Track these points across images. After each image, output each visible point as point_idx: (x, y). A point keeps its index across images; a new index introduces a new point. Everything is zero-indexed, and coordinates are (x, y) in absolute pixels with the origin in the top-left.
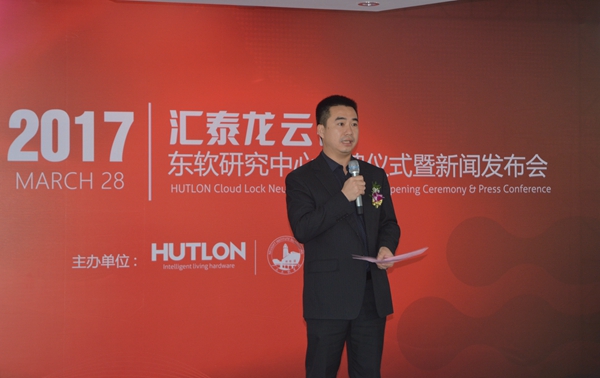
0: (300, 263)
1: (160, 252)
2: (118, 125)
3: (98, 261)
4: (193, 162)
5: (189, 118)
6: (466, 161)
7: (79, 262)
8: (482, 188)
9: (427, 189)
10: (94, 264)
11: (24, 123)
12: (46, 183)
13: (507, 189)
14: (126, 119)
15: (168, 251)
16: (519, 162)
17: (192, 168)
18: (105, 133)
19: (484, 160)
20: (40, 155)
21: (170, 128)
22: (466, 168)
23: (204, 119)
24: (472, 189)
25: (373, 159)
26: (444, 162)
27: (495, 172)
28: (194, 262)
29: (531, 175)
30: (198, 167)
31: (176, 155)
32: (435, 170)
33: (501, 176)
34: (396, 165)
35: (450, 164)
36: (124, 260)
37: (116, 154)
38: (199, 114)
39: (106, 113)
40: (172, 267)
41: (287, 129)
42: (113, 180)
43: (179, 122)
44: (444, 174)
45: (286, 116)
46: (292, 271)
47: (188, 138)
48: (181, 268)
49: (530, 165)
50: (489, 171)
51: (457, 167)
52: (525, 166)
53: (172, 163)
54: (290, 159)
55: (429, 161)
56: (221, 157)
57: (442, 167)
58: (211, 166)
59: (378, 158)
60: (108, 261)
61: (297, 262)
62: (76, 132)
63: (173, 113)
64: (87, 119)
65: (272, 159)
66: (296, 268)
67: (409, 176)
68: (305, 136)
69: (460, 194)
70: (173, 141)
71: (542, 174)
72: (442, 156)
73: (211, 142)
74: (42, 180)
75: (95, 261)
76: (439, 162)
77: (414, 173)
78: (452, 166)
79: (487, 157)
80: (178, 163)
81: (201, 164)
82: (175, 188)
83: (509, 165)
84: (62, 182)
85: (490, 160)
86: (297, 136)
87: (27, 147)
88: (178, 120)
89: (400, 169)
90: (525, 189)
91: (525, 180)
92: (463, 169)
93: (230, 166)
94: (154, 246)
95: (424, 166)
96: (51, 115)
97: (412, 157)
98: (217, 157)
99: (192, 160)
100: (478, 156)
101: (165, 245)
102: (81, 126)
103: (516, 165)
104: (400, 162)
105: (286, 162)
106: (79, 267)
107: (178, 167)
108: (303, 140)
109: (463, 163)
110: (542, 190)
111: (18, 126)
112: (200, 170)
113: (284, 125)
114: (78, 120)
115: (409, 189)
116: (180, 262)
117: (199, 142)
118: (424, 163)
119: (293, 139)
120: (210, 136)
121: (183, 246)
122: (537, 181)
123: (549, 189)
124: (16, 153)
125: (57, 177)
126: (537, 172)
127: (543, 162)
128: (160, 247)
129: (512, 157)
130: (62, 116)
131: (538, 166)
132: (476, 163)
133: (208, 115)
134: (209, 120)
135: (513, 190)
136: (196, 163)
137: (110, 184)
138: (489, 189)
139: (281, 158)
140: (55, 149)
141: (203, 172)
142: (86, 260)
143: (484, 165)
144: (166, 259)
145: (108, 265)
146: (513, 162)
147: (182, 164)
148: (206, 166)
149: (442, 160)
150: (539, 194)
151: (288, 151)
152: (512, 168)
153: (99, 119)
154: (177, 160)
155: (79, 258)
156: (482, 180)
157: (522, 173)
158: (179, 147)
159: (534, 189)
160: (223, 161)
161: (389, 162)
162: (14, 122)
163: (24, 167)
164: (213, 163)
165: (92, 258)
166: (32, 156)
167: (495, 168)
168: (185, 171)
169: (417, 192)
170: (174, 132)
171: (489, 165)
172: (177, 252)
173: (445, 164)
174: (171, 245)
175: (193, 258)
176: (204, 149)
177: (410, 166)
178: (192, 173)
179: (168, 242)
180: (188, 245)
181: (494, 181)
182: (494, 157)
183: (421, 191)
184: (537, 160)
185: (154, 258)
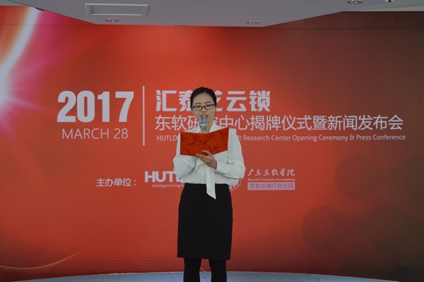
0: (239, 184)
1: (150, 177)
2: (124, 99)
3: (112, 182)
4: (171, 122)
5: (168, 95)
6: (347, 120)
7: (101, 183)
8: (358, 137)
9: (321, 138)
10: (110, 184)
11: (67, 99)
12: (80, 135)
13: (375, 137)
14: (129, 96)
15: (155, 176)
16: (383, 120)
17: (170, 125)
18: (116, 105)
19: (360, 119)
20: (77, 119)
21: (156, 101)
22: (348, 124)
23: (177, 96)
24: (352, 138)
25: (286, 119)
26: (333, 120)
27: (367, 127)
28: (171, 183)
29: (392, 128)
30: (173, 125)
31: (160, 117)
32: (327, 125)
33: (371, 129)
34: (301, 123)
35: (337, 122)
36: (128, 181)
37: (123, 117)
38: (174, 92)
39: (117, 93)
40: (157, 186)
41: (230, 101)
42: (121, 133)
43: (162, 97)
44: (333, 128)
45: (230, 93)
46: (233, 188)
47: (167, 107)
48: (163, 186)
49: (391, 122)
50: (363, 126)
51: (342, 124)
52: (388, 123)
53: (158, 123)
54: (232, 119)
55: (323, 120)
56: (188, 119)
57: (331, 124)
58: (182, 124)
59: (289, 118)
60: (118, 182)
61: (237, 183)
62: (99, 104)
63: (158, 92)
64: (105, 97)
65: (221, 119)
66: (236, 187)
67: (310, 129)
68: (242, 105)
69: (343, 141)
70: (158, 109)
71: (399, 128)
72: (331, 117)
73: (182, 110)
74: (78, 134)
75: (110, 182)
76: (330, 121)
77: (313, 127)
78: (338, 123)
79: (362, 117)
80: (161, 122)
81: (175, 123)
82: (160, 138)
83: (376, 122)
84: (90, 135)
85: (364, 119)
86: (237, 105)
87: (70, 114)
88: (161, 96)
89: (304, 125)
90: (388, 138)
91: (388, 131)
92: (346, 125)
93: (194, 124)
94: (146, 173)
95: (320, 123)
96: (83, 94)
97: (312, 117)
98: (185, 119)
99: (170, 120)
100: (356, 117)
101: (153, 173)
102: (101, 101)
103: (381, 122)
104: (304, 121)
105: (229, 122)
106: (101, 185)
107: (161, 125)
108: (240, 107)
109: (346, 121)
110: (399, 138)
111: (64, 101)
112: (175, 126)
113: (228, 99)
114: (100, 97)
115: (309, 138)
116: (163, 183)
117: (175, 110)
118: (320, 121)
119: (234, 107)
120: (181, 106)
121: (164, 173)
122: (396, 132)
123: (404, 137)
124: (62, 117)
125: (87, 132)
126: (396, 126)
127: (400, 120)
128: (150, 174)
129: (379, 117)
130: (90, 95)
131: (396, 122)
132: (354, 121)
133: (180, 92)
134: (180, 96)
135: (379, 138)
136: (172, 123)
137: (120, 136)
138: (363, 138)
139: (226, 119)
140: (86, 114)
141: (177, 128)
142: (105, 181)
143: (360, 122)
144: (154, 181)
145: (118, 185)
146: (379, 120)
147: (163, 123)
148: (179, 124)
149: (331, 119)
150: (397, 141)
151: (231, 114)
152: (379, 124)
153: (112, 97)
154: (161, 121)
155: (101, 180)
156: (359, 132)
157: (385, 127)
158: (162, 113)
159: (393, 137)
160: (189, 121)
161: (296, 121)
162: (61, 99)
163: (67, 126)
164: (183, 122)
165: (109, 180)
166: (72, 119)
167: (367, 124)
168: (166, 127)
169: (315, 139)
170: (159, 104)
171: (363, 122)
172: (161, 177)
173: (334, 122)
174: (157, 173)
175: (171, 180)
176: (177, 114)
177: (310, 123)
178: (170, 128)
179: (155, 171)
180: (168, 172)
181: (366, 132)
182: (366, 117)
183: (318, 139)
184: (396, 119)
185: (146, 181)
